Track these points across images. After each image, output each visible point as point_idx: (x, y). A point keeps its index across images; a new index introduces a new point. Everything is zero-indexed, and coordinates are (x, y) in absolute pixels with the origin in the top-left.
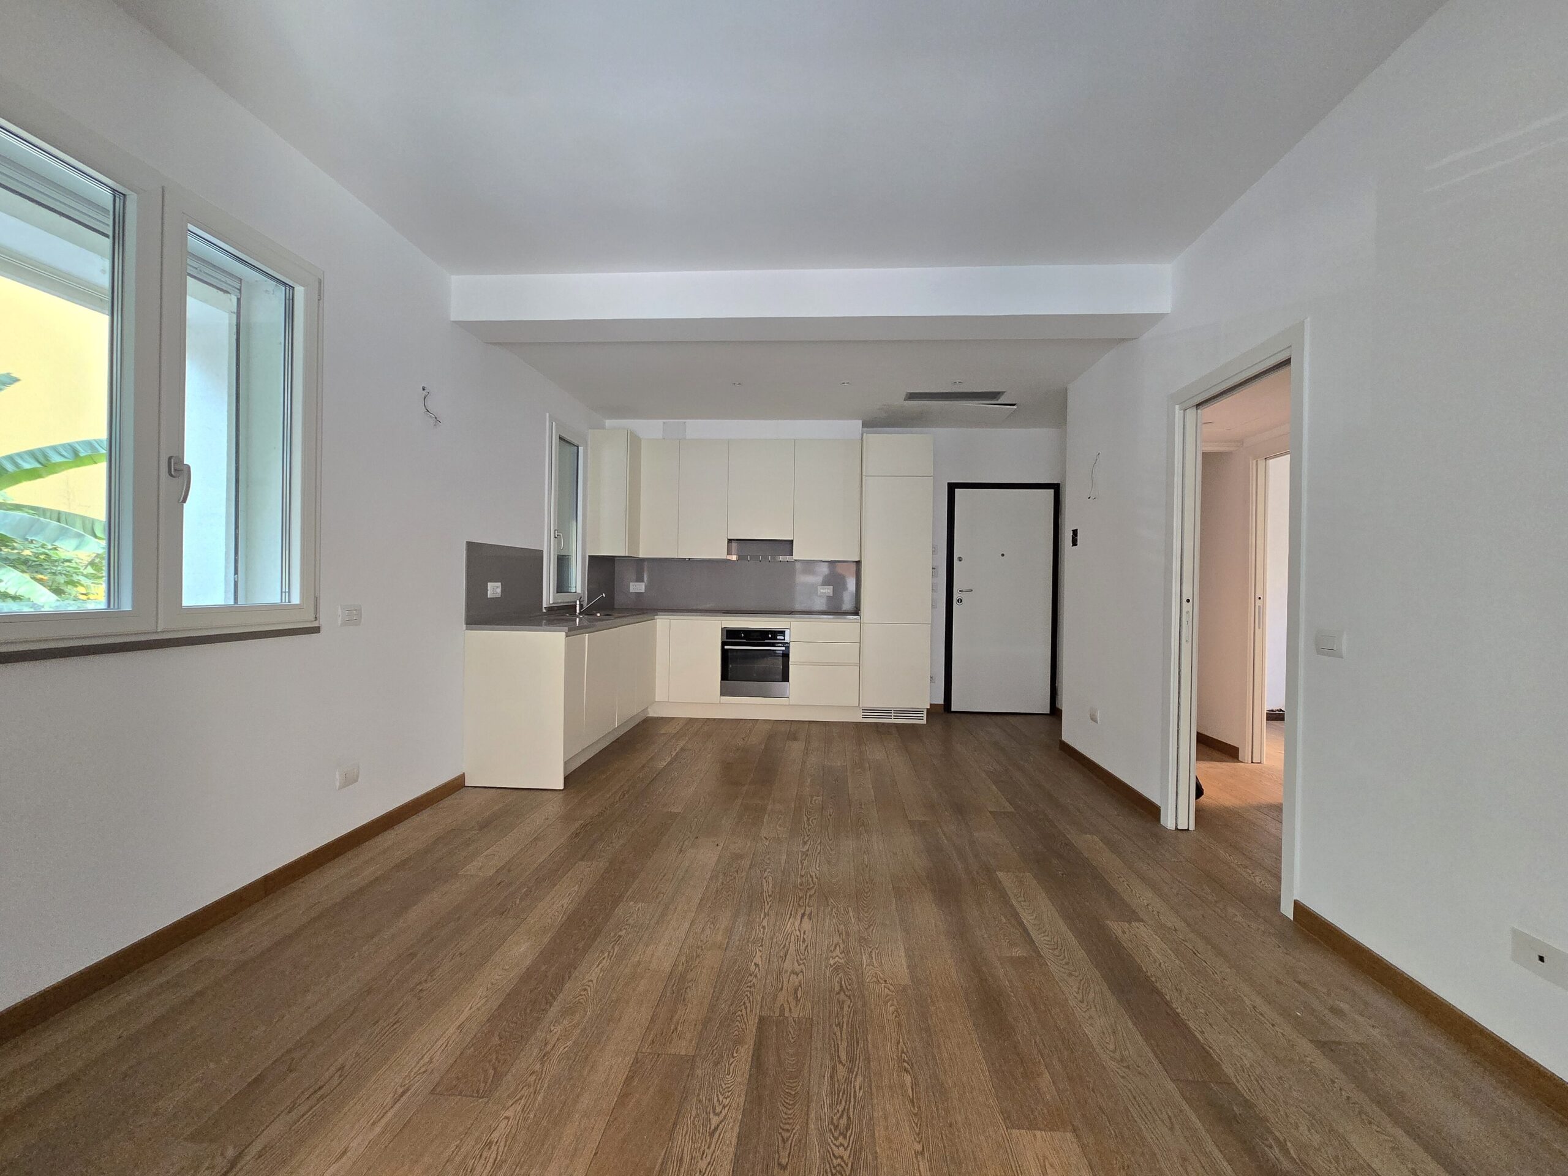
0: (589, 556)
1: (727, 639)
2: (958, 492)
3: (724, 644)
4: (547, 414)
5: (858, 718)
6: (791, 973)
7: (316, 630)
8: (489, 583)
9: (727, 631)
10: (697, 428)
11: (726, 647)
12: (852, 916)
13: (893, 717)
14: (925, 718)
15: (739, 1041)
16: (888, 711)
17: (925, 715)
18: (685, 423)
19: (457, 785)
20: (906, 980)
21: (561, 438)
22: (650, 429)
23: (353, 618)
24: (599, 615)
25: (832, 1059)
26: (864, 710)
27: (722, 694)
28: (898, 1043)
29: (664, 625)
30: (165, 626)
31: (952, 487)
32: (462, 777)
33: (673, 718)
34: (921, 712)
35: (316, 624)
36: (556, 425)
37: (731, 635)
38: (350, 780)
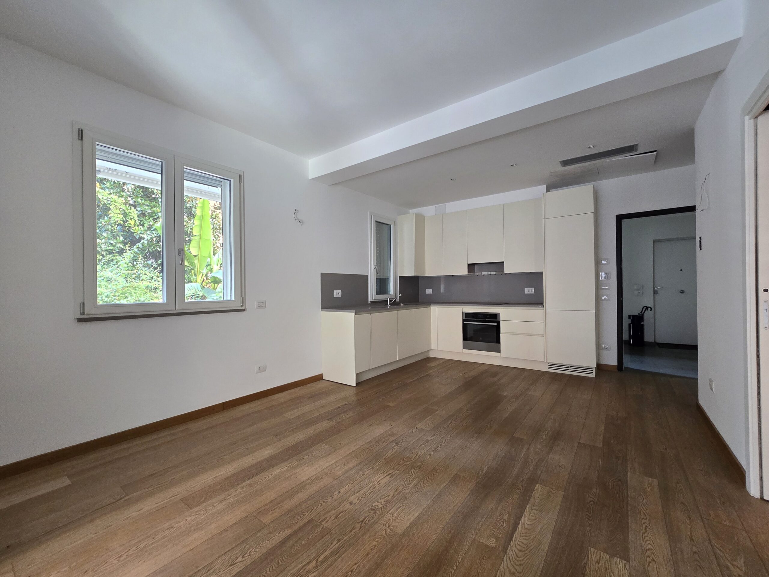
0: (399, 277)
1: (465, 318)
2: (624, 222)
3: (464, 321)
4: (369, 212)
5: (546, 368)
6: (349, 503)
7: (243, 310)
8: (334, 291)
9: (465, 313)
10: (453, 206)
11: (464, 322)
12: (413, 483)
13: (570, 371)
14: (594, 373)
15: (289, 527)
16: (567, 366)
17: (594, 370)
18: (445, 205)
19: (319, 378)
20: (400, 532)
21: (376, 221)
22: (429, 211)
23: (262, 305)
24: (402, 305)
25: (315, 557)
26: (550, 364)
27: (464, 348)
28: (356, 564)
29: (435, 311)
30: (180, 308)
31: (620, 218)
32: (321, 375)
33: (439, 358)
34: (591, 369)
35: (243, 308)
36: (373, 216)
37: (467, 316)
38: (262, 370)
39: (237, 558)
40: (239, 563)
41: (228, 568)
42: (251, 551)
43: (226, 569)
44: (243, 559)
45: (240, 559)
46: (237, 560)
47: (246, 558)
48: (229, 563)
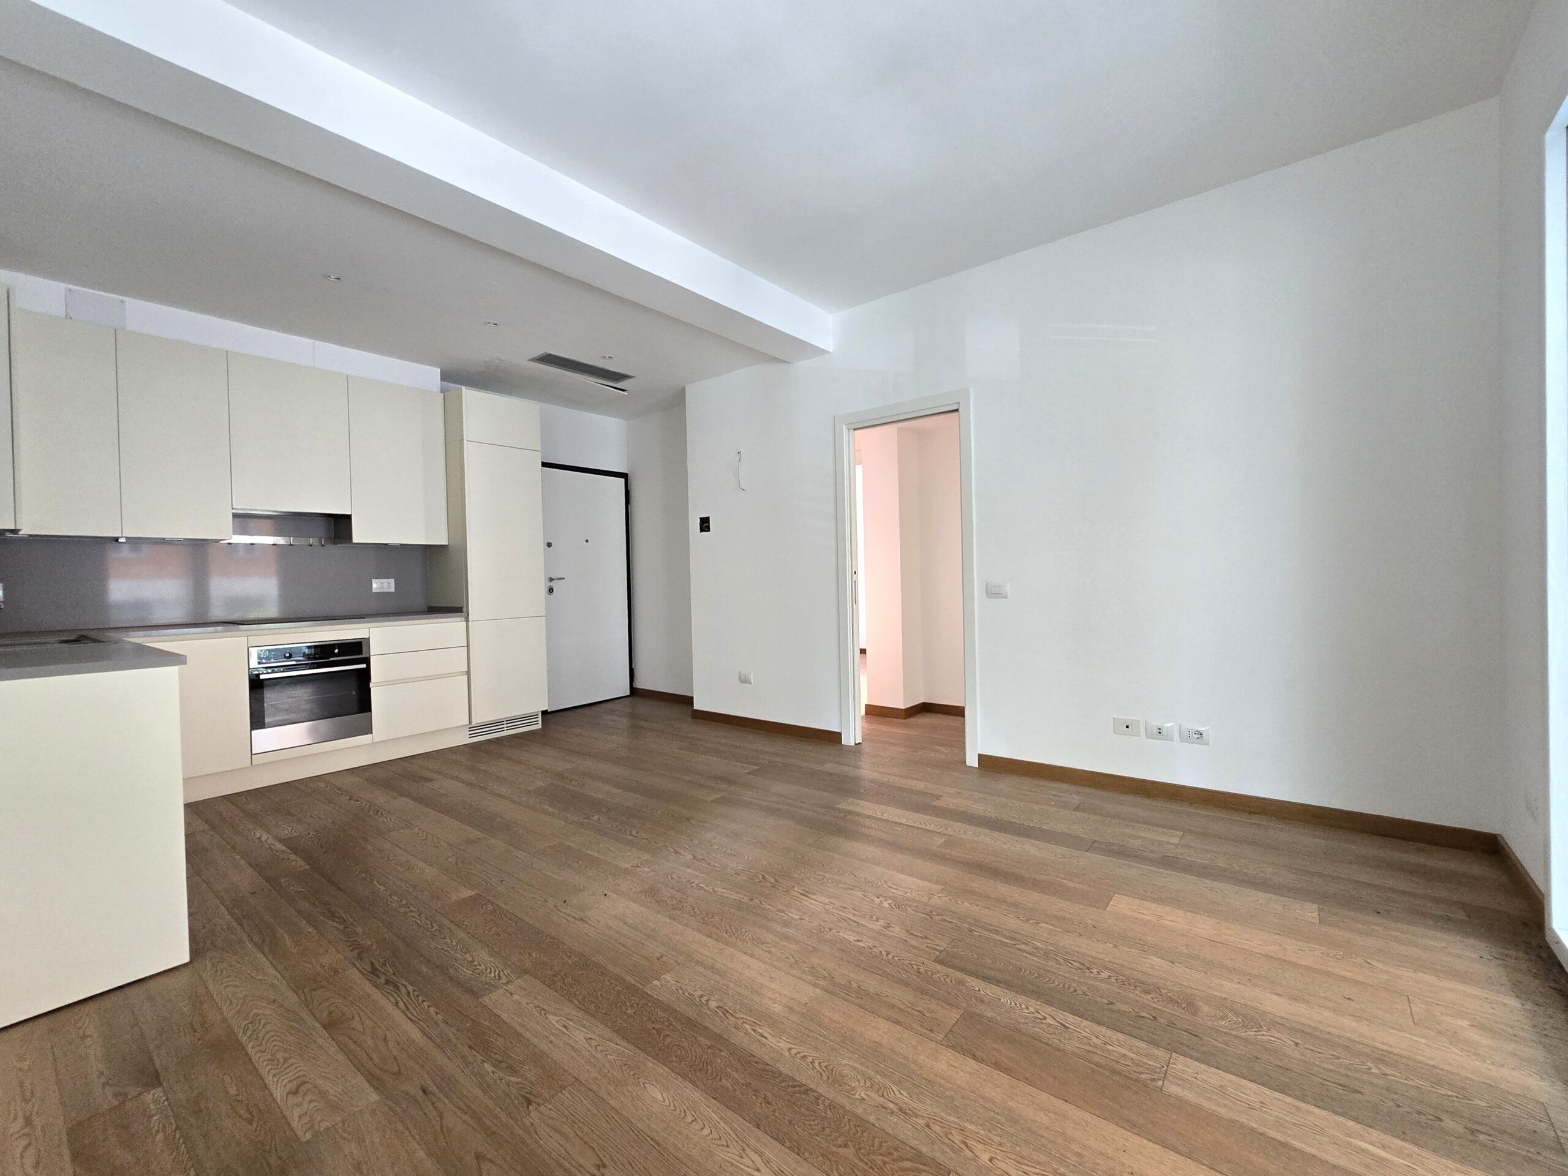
5: (464, 739)
13: (505, 729)
14: (540, 722)
15: (961, 982)
16: (501, 722)
17: (540, 719)
18: (123, 302)
26: (472, 729)
34: (535, 718)
39: (1050, 1025)
40: (1058, 1020)
41: (1071, 1029)
42: (1029, 1013)
43: (1076, 1031)
44: (1047, 1016)
45: (1049, 1021)
46: (1053, 1023)
47: (1043, 1014)
48: (1064, 1032)
